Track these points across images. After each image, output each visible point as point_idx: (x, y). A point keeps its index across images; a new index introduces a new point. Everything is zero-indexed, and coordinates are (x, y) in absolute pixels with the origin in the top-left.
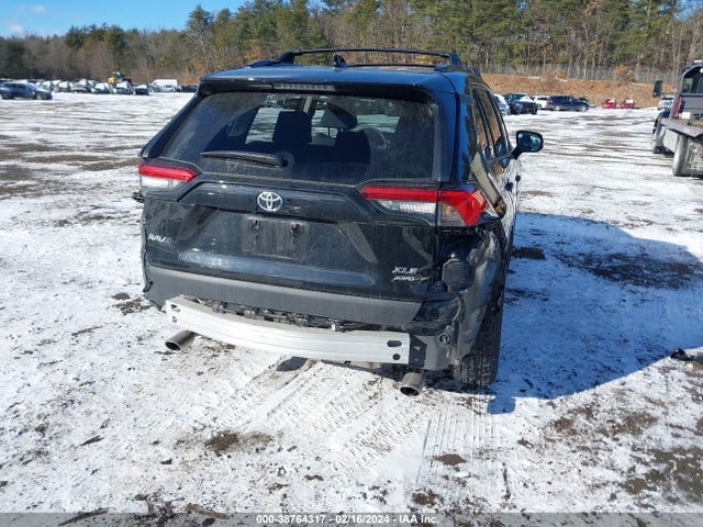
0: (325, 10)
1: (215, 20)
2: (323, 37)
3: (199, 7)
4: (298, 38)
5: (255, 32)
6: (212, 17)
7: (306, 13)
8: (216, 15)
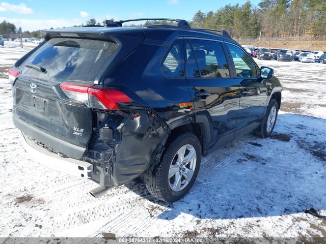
0: (259, 9)
1: (206, 16)
2: (256, 23)
3: (200, 11)
4: (243, 24)
5: (223, 21)
6: (205, 15)
7: (250, 12)
8: (206, 14)
